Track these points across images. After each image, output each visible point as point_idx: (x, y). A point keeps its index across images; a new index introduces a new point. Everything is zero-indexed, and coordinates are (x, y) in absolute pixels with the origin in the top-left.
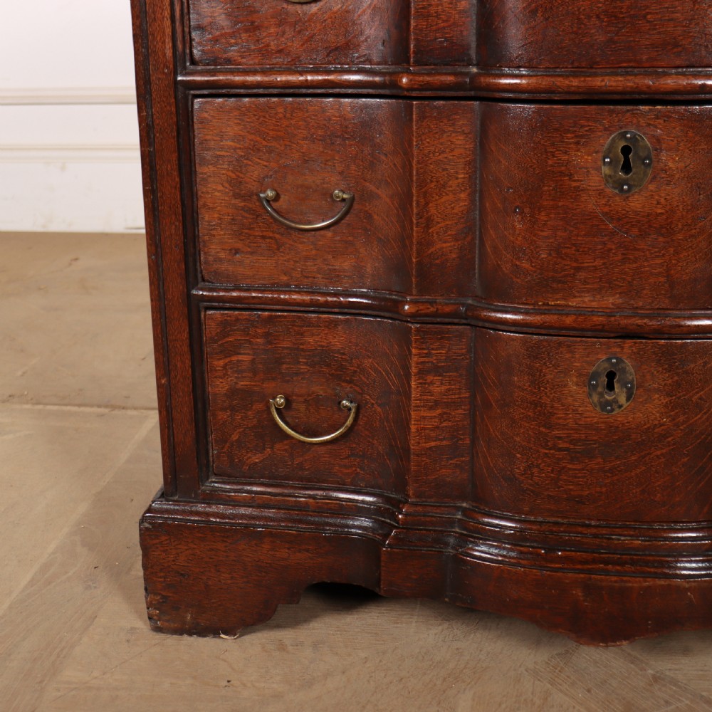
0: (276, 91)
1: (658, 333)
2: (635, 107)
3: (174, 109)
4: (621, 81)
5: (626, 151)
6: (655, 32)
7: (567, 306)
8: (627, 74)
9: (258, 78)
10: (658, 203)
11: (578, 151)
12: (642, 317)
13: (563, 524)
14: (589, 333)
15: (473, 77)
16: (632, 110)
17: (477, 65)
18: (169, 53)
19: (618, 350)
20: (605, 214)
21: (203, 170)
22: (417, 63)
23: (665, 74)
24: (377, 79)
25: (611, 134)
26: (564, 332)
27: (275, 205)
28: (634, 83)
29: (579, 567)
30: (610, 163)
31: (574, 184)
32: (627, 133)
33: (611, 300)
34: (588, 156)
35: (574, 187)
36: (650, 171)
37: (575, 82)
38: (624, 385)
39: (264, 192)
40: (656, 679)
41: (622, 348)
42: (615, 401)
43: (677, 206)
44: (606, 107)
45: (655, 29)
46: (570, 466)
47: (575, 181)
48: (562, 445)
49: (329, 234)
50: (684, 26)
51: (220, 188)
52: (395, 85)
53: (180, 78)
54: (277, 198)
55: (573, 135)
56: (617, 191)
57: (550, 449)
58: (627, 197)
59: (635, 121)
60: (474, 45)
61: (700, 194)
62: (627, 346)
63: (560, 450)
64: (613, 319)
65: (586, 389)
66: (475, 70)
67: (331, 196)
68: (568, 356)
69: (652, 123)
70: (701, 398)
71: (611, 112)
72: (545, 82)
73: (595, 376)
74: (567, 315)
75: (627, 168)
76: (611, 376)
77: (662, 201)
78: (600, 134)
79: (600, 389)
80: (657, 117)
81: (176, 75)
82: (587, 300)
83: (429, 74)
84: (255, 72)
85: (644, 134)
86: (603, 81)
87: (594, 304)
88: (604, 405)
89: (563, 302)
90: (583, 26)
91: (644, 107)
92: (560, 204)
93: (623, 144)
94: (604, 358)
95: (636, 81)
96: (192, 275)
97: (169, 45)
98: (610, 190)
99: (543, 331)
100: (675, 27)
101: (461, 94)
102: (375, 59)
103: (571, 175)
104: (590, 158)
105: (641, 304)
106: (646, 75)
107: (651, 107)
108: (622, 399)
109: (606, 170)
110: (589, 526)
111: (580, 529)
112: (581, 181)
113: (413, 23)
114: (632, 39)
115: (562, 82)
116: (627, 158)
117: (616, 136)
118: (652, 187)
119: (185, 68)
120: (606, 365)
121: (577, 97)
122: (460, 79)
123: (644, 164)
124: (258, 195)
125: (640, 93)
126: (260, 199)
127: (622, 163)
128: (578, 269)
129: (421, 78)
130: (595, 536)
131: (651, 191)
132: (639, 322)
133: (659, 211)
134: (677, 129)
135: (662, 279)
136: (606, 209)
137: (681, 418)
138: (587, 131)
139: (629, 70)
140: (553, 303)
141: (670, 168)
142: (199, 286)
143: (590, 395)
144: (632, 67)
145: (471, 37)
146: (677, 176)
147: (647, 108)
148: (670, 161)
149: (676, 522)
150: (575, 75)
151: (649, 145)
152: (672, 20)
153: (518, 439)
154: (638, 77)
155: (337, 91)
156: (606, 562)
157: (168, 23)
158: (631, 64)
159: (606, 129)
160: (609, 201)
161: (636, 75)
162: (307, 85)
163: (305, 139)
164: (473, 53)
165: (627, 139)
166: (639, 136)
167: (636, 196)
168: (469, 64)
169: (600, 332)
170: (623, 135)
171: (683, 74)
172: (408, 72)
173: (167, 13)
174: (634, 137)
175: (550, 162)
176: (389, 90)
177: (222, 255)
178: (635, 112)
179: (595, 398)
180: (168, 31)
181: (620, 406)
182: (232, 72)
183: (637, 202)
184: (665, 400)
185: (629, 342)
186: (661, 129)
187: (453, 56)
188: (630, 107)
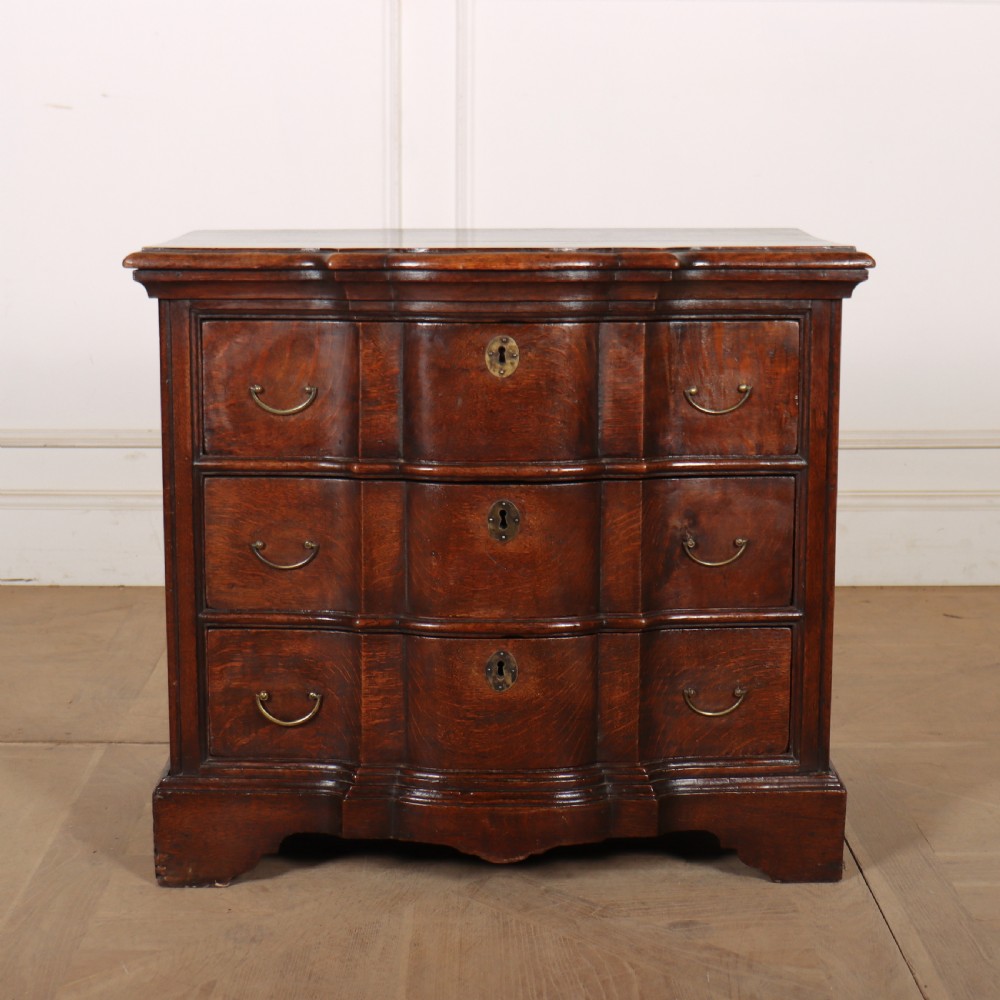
0: (264, 473)
1: (530, 634)
2: (507, 486)
3: (191, 486)
4: (497, 470)
5: (503, 513)
6: (517, 439)
7: (469, 617)
8: (501, 465)
9: (252, 464)
10: (526, 547)
11: (472, 514)
12: (519, 623)
13: (473, 773)
14: (484, 636)
15: (401, 465)
17: (404, 458)
18: (189, 446)
19: (504, 646)
20: (491, 555)
21: (210, 528)
22: (363, 457)
23: (525, 465)
24: (336, 466)
25: (493, 503)
26: (467, 635)
27: (262, 552)
28: (506, 471)
29: (485, 802)
30: (493, 521)
31: (470, 536)
32: (502, 502)
33: (498, 612)
34: (478, 517)
35: (471, 538)
36: (519, 527)
37: (468, 470)
38: (510, 671)
39: (255, 542)
41: (507, 645)
42: (504, 682)
43: (538, 549)
44: (488, 486)
45: (517, 437)
46: (476, 731)
47: (470, 533)
48: (470, 715)
49: (301, 572)
50: (535, 436)
51: (222, 540)
52: (349, 470)
53: (195, 463)
54: (264, 547)
55: (468, 504)
56: (498, 540)
57: (461, 719)
58: (505, 544)
59: (507, 494)
60: (401, 445)
61: (552, 541)
62: (510, 644)
63: (469, 719)
64: (499, 625)
65: (485, 674)
66: (402, 461)
67: (303, 545)
68: (470, 651)
69: (518, 496)
70: (562, 678)
71: (492, 489)
72: (449, 470)
73: (489, 665)
74: (469, 623)
75: (504, 524)
76: (501, 664)
77: (528, 545)
78: (486, 503)
79: (493, 674)
80: (522, 492)
81: (193, 461)
82: (481, 613)
83: (372, 464)
84: (250, 460)
85: (514, 503)
86: (485, 469)
87: (487, 616)
88: (497, 685)
89: (465, 615)
90: (472, 435)
91: (513, 486)
92: (462, 549)
93: (500, 509)
94: (495, 652)
95: (507, 469)
96: (199, 603)
97: (189, 441)
98: (494, 539)
99: (452, 635)
100: (529, 436)
101: (393, 476)
102: (334, 453)
103: (468, 531)
104: (480, 518)
105: (518, 614)
106: (513, 465)
107: (517, 486)
108: (509, 681)
109: (490, 526)
110: (492, 774)
111: (485, 776)
112: (475, 533)
113: (361, 431)
114: (503, 443)
115: (460, 471)
116: (503, 518)
117: (496, 504)
118: (520, 537)
119: (198, 456)
120: (497, 657)
121: (469, 480)
122: (393, 467)
123: (515, 522)
124: (250, 545)
125: (510, 477)
126: (251, 548)
127: (500, 521)
128: (475, 592)
129: (367, 467)
130: (496, 780)
131: (520, 539)
132: (517, 626)
133: (527, 552)
134: (535, 499)
135: (531, 598)
136: (492, 551)
137: (549, 693)
138: (477, 501)
139: (502, 462)
140: (459, 615)
141: (531, 524)
142: (204, 611)
143: (487, 679)
144: (504, 461)
145: (400, 441)
146: (536, 529)
148: (532, 520)
149: (552, 768)
150: (468, 466)
151: (517, 510)
152: (527, 432)
153: (438, 713)
154: (508, 467)
155: (307, 473)
156: (504, 798)
157: (190, 426)
158: (503, 459)
159: (489, 500)
160: (493, 546)
161: (506, 466)
162: (287, 469)
163: (284, 506)
164: (401, 450)
165: (503, 506)
166: (511, 504)
167: (511, 543)
168: (398, 457)
169: (492, 634)
170: (500, 504)
171: (536, 465)
172: (358, 463)
173: (189, 420)
174: (507, 504)
175: (454, 521)
176: (346, 473)
177: (222, 588)
178: (507, 489)
179: (491, 681)
180: (189, 432)
181: (508, 686)
182: (233, 460)
183: (511, 547)
184: (538, 681)
185: (511, 641)
186: (524, 499)
187: (388, 452)
188: (504, 486)
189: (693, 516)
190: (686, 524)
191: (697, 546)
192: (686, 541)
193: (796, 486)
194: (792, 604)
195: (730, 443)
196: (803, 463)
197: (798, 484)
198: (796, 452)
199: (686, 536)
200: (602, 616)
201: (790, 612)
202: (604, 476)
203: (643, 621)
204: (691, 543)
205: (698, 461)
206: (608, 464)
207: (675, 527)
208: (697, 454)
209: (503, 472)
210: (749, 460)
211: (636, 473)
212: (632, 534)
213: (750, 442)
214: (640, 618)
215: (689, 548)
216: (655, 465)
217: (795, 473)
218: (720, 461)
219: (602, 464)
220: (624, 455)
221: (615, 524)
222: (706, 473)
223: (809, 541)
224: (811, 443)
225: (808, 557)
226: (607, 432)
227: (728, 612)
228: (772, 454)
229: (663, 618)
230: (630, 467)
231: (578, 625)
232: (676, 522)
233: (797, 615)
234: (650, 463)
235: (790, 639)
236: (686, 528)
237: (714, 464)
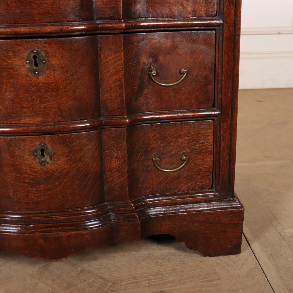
1: (58, 132)
2: (36, 40)
4: (28, 29)
5: (35, 57)
6: (40, 8)
7: (20, 123)
8: (31, 26)
10: (51, 78)
11: (15, 58)
12: (51, 125)
13: (32, 213)
14: (31, 134)
16: (35, 41)
19: (44, 140)
20: (30, 84)
23: (46, 25)
25: (28, 51)
26: (20, 134)
28: (33, 29)
29: (40, 230)
30: (29, 63)
31: (16, 72)
32: (34, 50)
33: (37, 119)
34: (20, 60)
35: (16, 74)
36: (46, 66)
37: (9, 30)
38: (48, 154)
40: (82, 271)
41: (45, 139)
42: (45, 161)
43: (59, 79)
44: (24, 40)
45: (40, 7)
46: (32, 189)
47: (15, 71)
48: (27, 181)
50: (51, 6)
55: (12, 52)
56: (33, 75)
57: (22, 183)
58: (38, 77)
59: (37, 45)
61: (67, 74)
62: (46, 138)
63: (26, 183)
64: (38, 127)
65: (33, 157)
68: (23, 144)
69: (44, 46)
70: (80, 157)
71: (26, 42)
73: (36, 151)
74: (20, 127)
75: (36, 64)
76: (42, 150)
77: (52, 77)
78: (23, 51)
79: (38, 157)
80: (46, 43)
82: (27, 120)
85: (41, 50)
86: (20, 29)
87: (31, 122)
88: (41, 163)
89: (18, 122)
90: (9, 6)
91: (40, 39)
92: (11, 81)
93: (33, 55)
94: (38, 143)
95: (34, 29)
98: (30, 74)
99: (11, 134)
100: (48, 6)
103: (13, 69)
104: (20, 61)
105: (50, 120)
106: (38, 26)
107: (42, 39)
108: (48, 160)
109: (27, 66)
110: (43, 213)
111: (39, 215)
112: (18, 71)
114: (31, 11)
115: (4, 30)
116: (36, 61)
117: (29, 52)
118: (47, 72)
120: (40, 146)
121: (11, 36)
123: (43, 63)
125: (37, 33)
127: (34, 63)
128: (22, 108)
130: (46, 217)
131: (47, 74)
132: (49, 128)
133: (52, 82)
134: (55, 48)
135: (57, 110)
136: (30, 82)
137: (74, 165)
138: (17, 50)
139: (31, 24)
140: (14, 123)
141: (54, 64)
143: (35, 159)
144: (32, 23)
146: (57, 67)
147: (41, 40)
148: (54, 61)
149: (78, 207)
150: (9, 27)
151: (44, 55)
152: (46, 3)
153: (8, 180)
154: (34, 27)
156: (51, 227)
158: (32, 22)
159: (25, 49)
160: (30, 79)
161: (33, 26)
165: (34, 53)
166: (39, 51)
167: (42, 76)
169: (34, 133)
170: (32, 51)
171: (53, 25)
174: (38, 52)
175: (4, 64)
178: (36, 41)
179: (37, 160)
181: (48, 163)
183: (42, 78)
184: (66, 159)
185: (47, 136)
186: (48, 48)
188: (34, 40)
189: (155, 56)
190: (151, 61)
191: (157, 74)
192: (151, 71)
193: (216, 36)
194: (214, 106)
195: (176, 10)
196: (221, 22)
197: (217, 35)
198: (216, 15)
199: (151, 68)
200: (102, 119)
201: (213, 111)
202: (98, 32)
203: (127, 121)
204: (154, 72)
205: (157, 22)
206: (100, 24)
207: (144, 63)
208: (156, 18)
209: (31, 30)
210: (188, 20)
211: (118, 29)
212: (118, 68)
213: (188, 8)
214: (125, 119)
215: (153, 76)
216: (130, 24)
217: (215, 28)
218: (170, 21)
219: (97, 24)
220: (111, 18)
221: (107, 62)
222: (162, 29)
223: (224, 69)
224: (225, 9)
225: (223, 79)
226: (98, 3)
227: (177, 113)
228: (202, 16)
229: (139, 118)
230: (115, 25)
231: (88, 125)
232: (145, 60)
233: (217, 113)
234: (126, 23)
235: (213, 127)
236: (151, 63)
237: (167, 23)
